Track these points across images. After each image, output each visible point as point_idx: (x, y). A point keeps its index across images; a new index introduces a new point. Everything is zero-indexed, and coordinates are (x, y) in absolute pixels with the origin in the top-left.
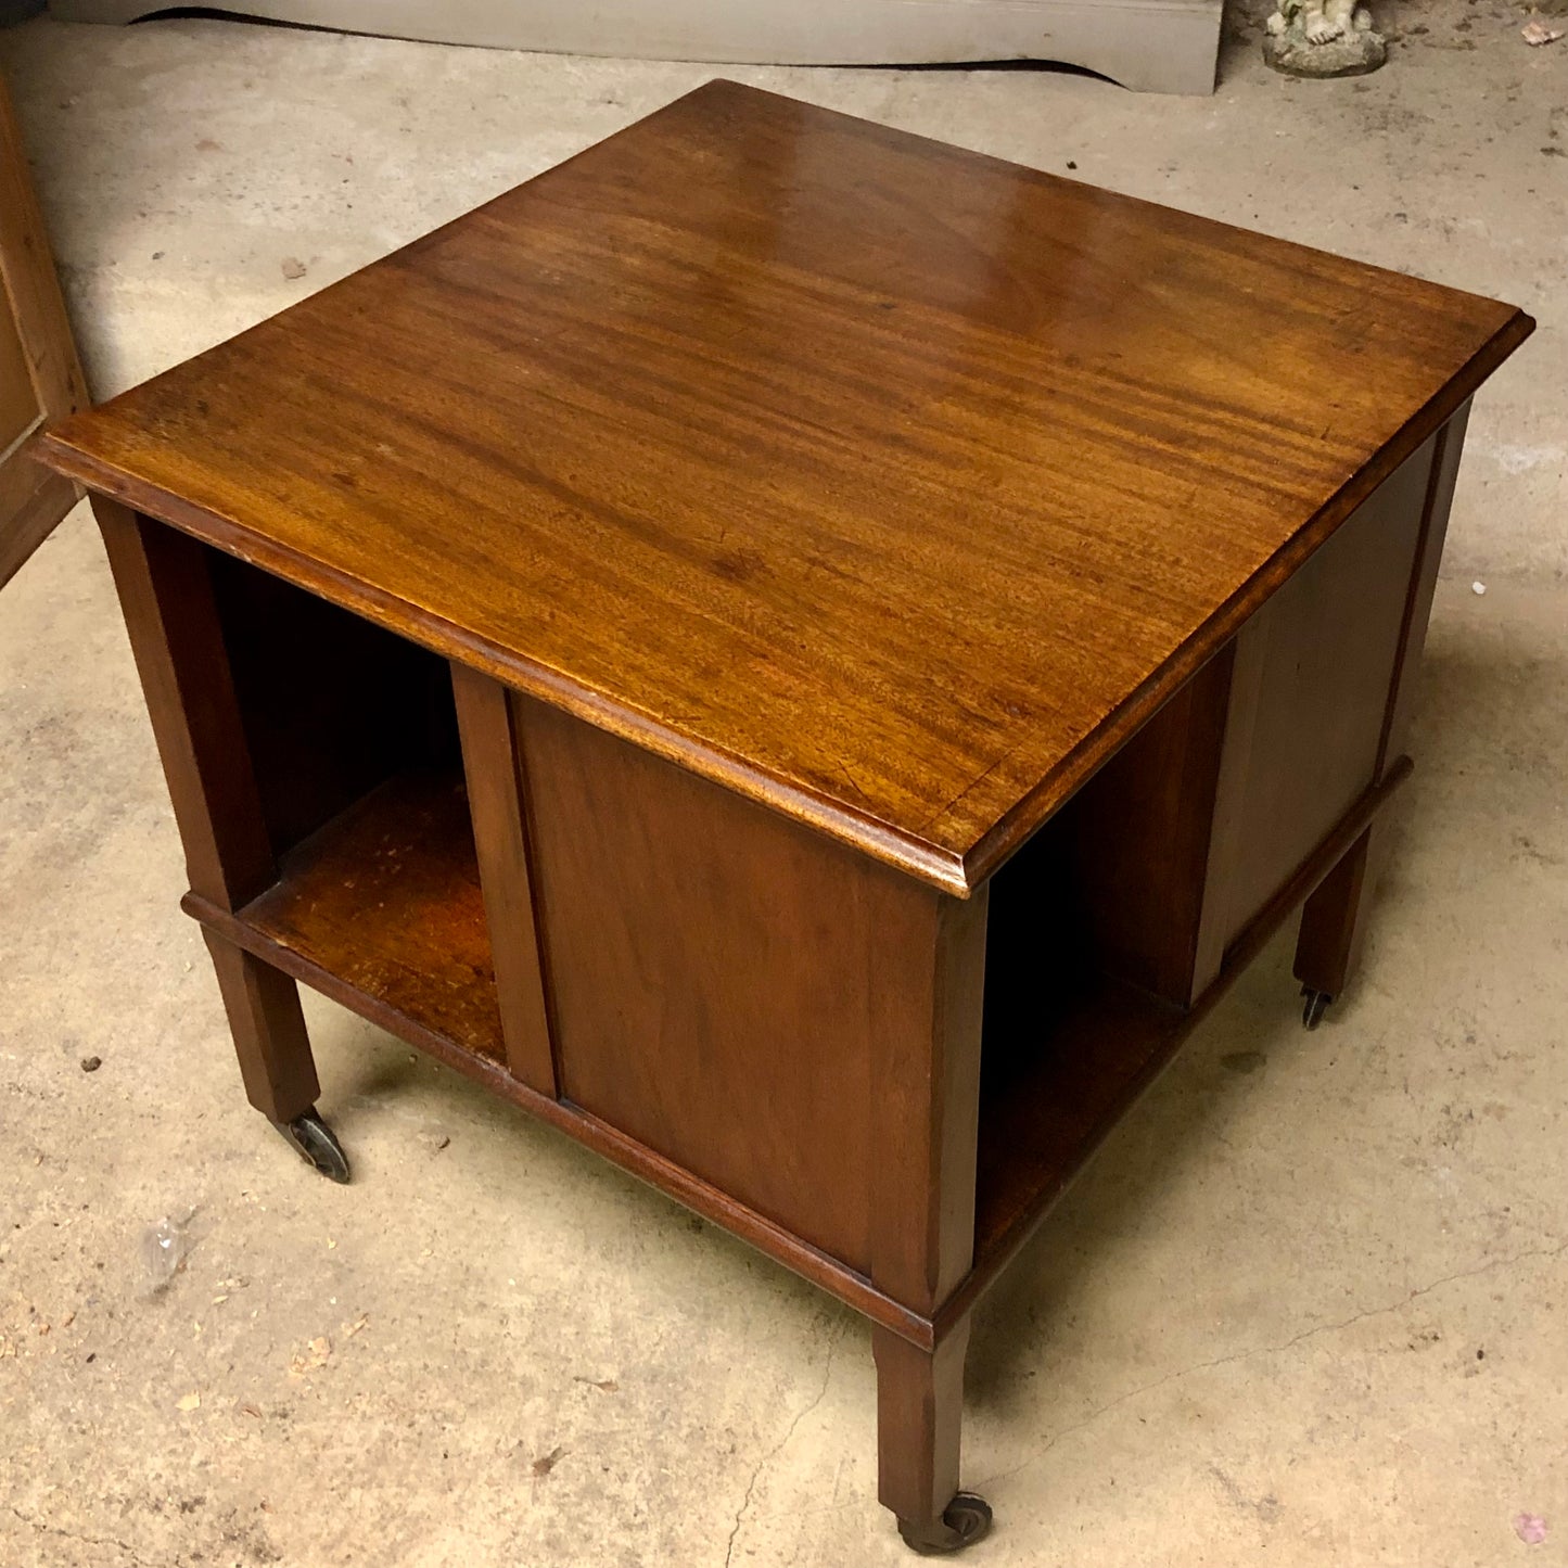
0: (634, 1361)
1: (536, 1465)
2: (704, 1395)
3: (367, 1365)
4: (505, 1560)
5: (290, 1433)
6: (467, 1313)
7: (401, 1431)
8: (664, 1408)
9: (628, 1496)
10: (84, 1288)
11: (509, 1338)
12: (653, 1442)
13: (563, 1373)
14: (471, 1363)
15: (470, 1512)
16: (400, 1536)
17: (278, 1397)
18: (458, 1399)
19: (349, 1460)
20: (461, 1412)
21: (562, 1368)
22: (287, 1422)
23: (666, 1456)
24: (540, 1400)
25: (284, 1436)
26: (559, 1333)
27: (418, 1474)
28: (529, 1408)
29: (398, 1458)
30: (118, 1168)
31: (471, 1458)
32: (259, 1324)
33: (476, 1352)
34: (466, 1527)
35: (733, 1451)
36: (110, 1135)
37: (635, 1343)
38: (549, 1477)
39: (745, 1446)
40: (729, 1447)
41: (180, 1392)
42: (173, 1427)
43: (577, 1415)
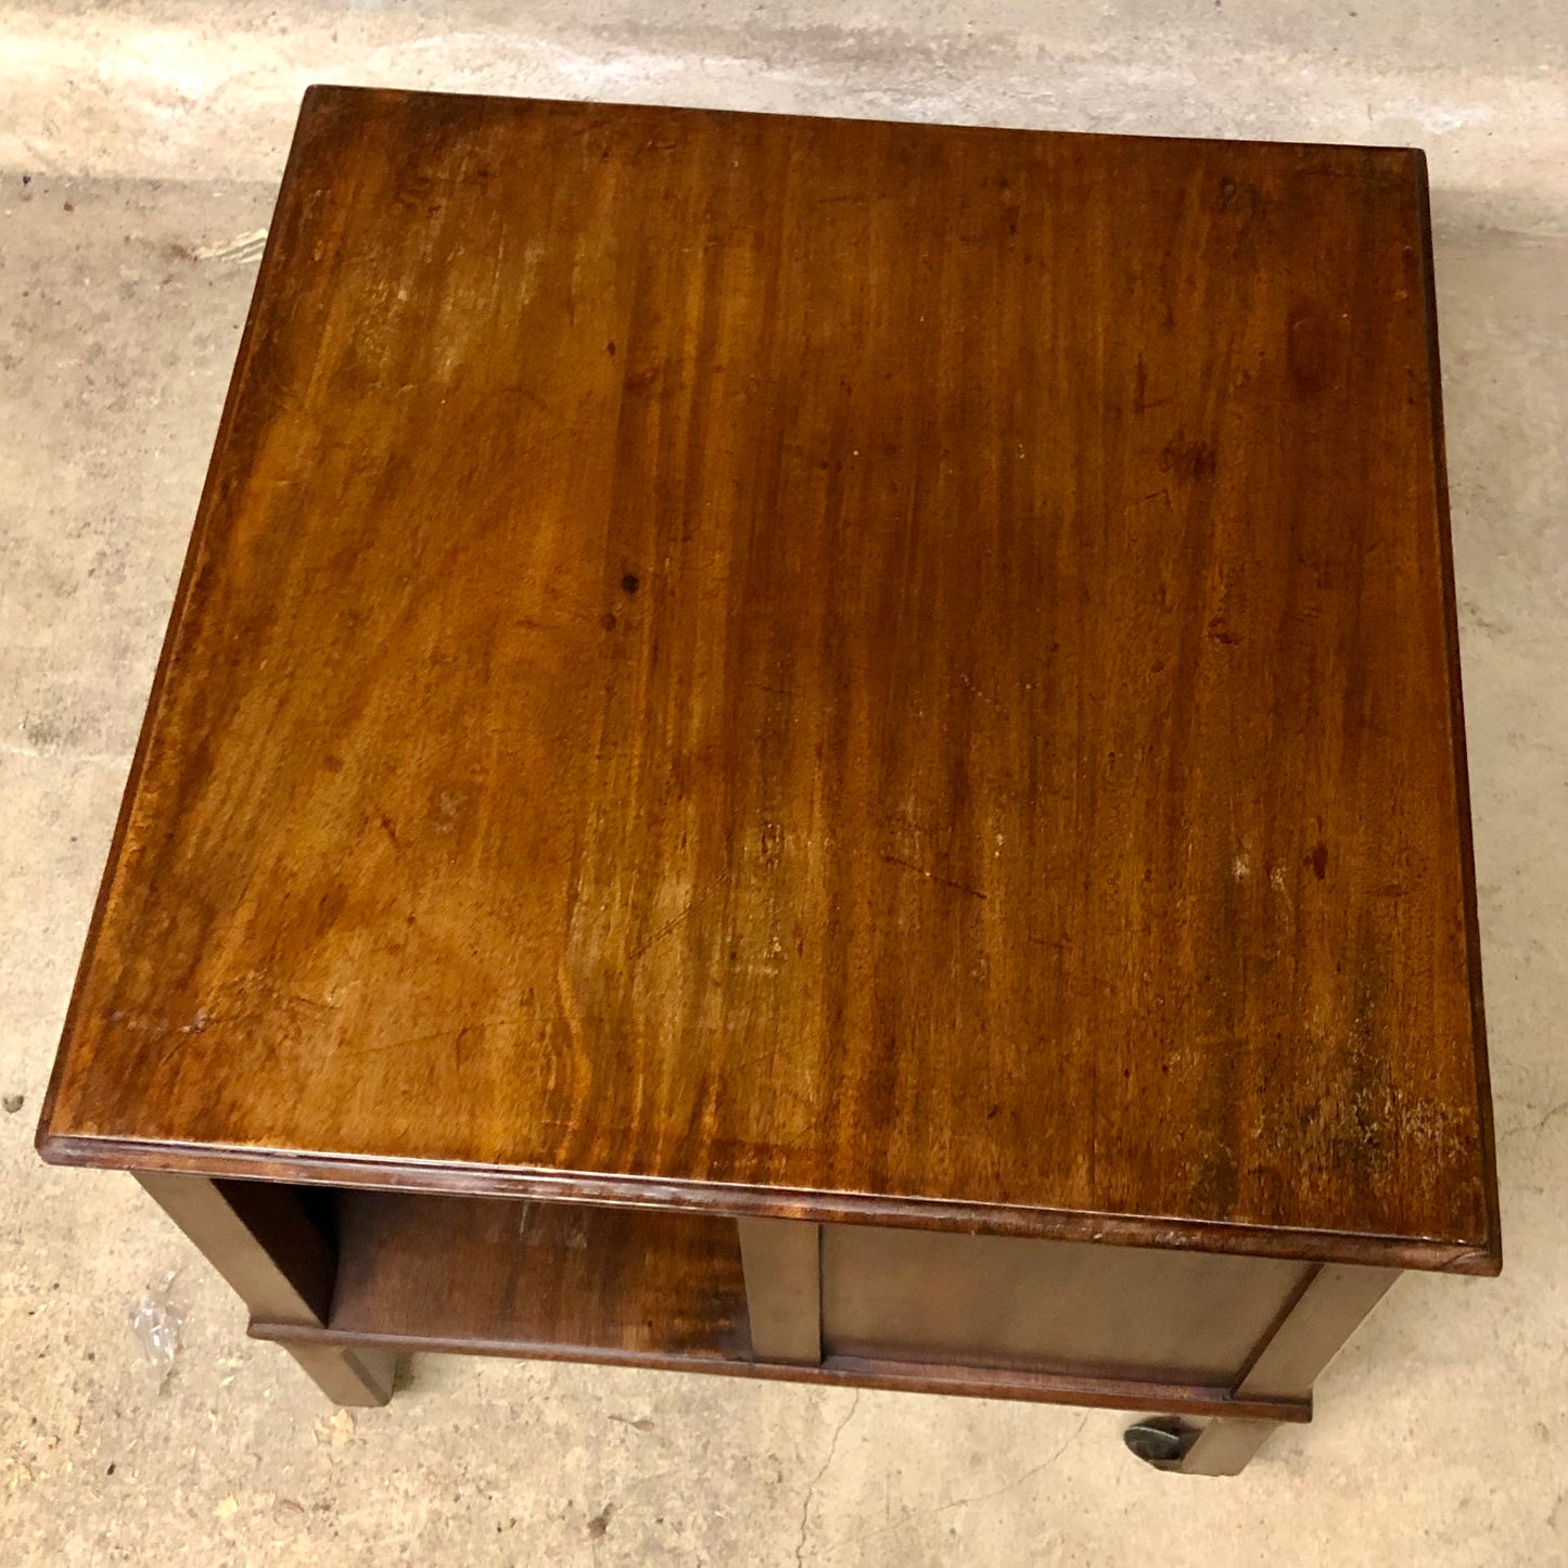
0: (664, 1390)
1: (591, 1526)
2: (742, 1420)
3: (397, 1435)
5: (337, 1527)
7: (448, 1508)
8: (704, 1440)
9: (687, 1547)
10: (81, 1386)
11: (532, 1382)
12: (700, 1481)
13: (596, 1414)
14: (501, 1417)
17: (315, 1487)
18: (496, 1461)
19: (404, 1549)
20: (504, 1477)
21: (594, 1408)
22: (332, 1514)
23: (716, 1496)
24: (579, 1451)
25: (332, 1530)
28: (570, 1461)
29: (452, 1540)
31: (525, 1528)
32: (274, 1403)
33: (503, 1403)
35: (780, 1480)
38: (606, 1537)
39: (791, 1471)
40: (776, 1476)
41: (214, 1496)
42: (217, 1539)
43: (619, 1462)
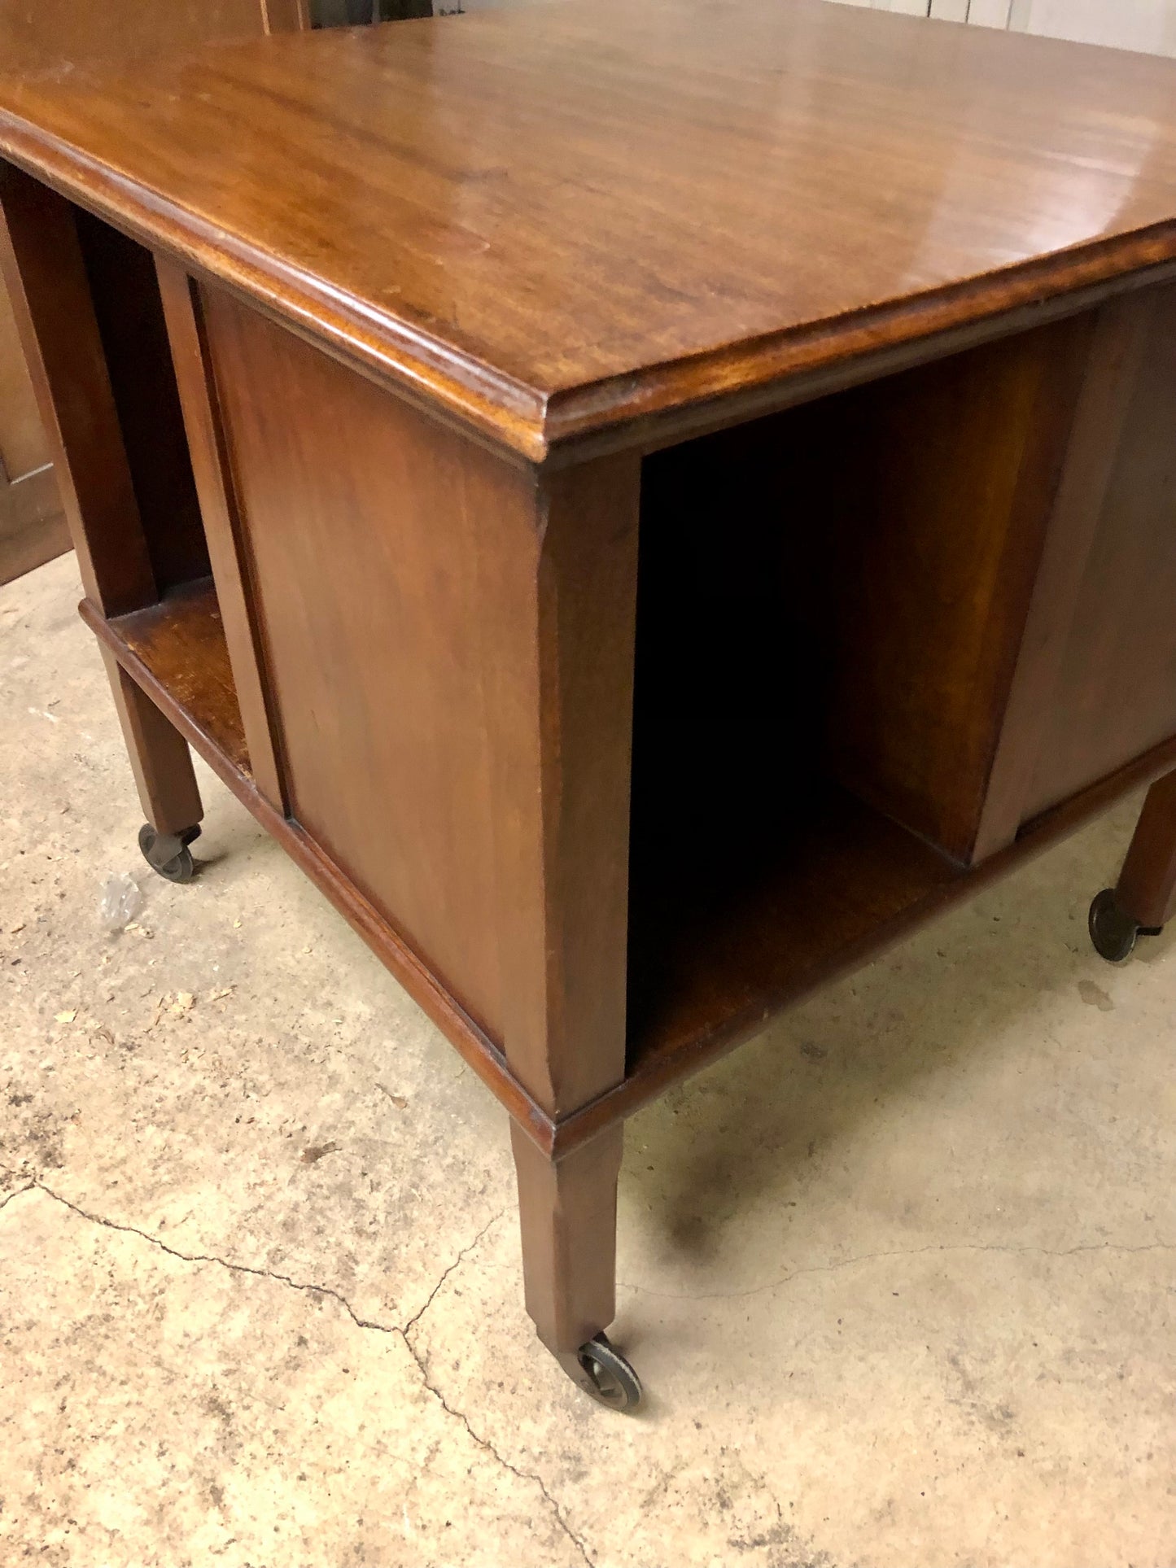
0: (432, 1086)
1: (307, 1152)
3: (215, 1027)
4: (240, 1227)
5: (128, 1064)
6: (314, 1006)
7: (212, 1088)
8: (440, 1134)
9: (372, 1204)
10: (42, 909)
11: (337, 1036)
12: (415, 1162)
13: (368, 1079)
14: (298, 1048)
15: (233, 1175)
16: (166, 1178)
17: (134, 1032)
18: (272, 1075)
19: (160, 1100)
20: (268, 1087)
21: (369, 1074)
22: (130, 1054)
23: (422, 1178)
24: (337, 1096)
25: (121, 1064)
26: (381, 1044)
27: (208, 1129)
28: (326, 1099)
29: (198, 1110)
30: (116, 829)
31: (257, 1129)
33: (306, 1040)
34: (223, 1187)
35: (482, 1192)
36: (124, 805)
37: (438, 1071)
38: (313, 1164)
39: (496, 1190)
40: (481, 1187)
41: (63, 1007)
42: (43, 1033)
43: (362, 1118)
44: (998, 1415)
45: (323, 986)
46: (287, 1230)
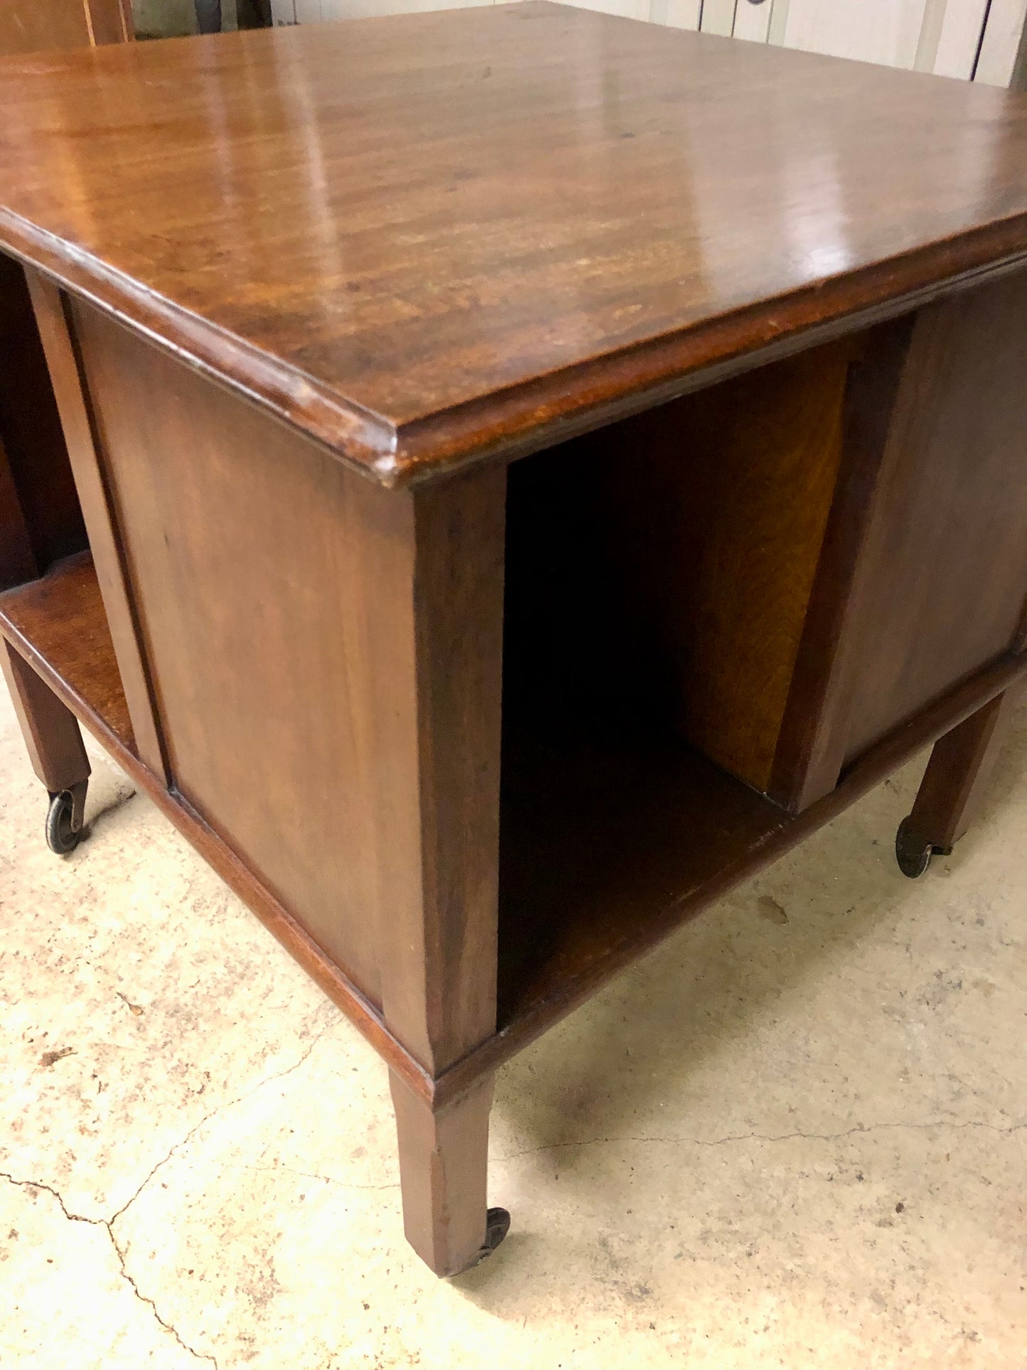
0: (168, 995)
1: (45, 1056)
2: (205, 1038)
6: (71, 920)
8: (169, 1039)
9: (97, 1104)
11: (89, 949)
12: (143, 1064)
13: (111, 988)
14: (50, 960)
21: (112, 983)
23: (147, 1080)
24: (80, 1004)
26: (127, 956)
28: (70, 1007)
33: (59, 952)
35: (200, 1092)
37: (176, 981)
38: (49, 1068)
39: (213, 1090)
40: (199, 1087)
43: (100, 1025)
44: (636, 1292)
45: (81, 902)
46: (15, 1130)
